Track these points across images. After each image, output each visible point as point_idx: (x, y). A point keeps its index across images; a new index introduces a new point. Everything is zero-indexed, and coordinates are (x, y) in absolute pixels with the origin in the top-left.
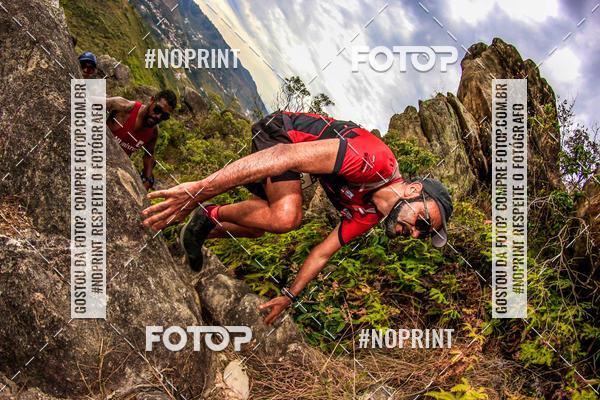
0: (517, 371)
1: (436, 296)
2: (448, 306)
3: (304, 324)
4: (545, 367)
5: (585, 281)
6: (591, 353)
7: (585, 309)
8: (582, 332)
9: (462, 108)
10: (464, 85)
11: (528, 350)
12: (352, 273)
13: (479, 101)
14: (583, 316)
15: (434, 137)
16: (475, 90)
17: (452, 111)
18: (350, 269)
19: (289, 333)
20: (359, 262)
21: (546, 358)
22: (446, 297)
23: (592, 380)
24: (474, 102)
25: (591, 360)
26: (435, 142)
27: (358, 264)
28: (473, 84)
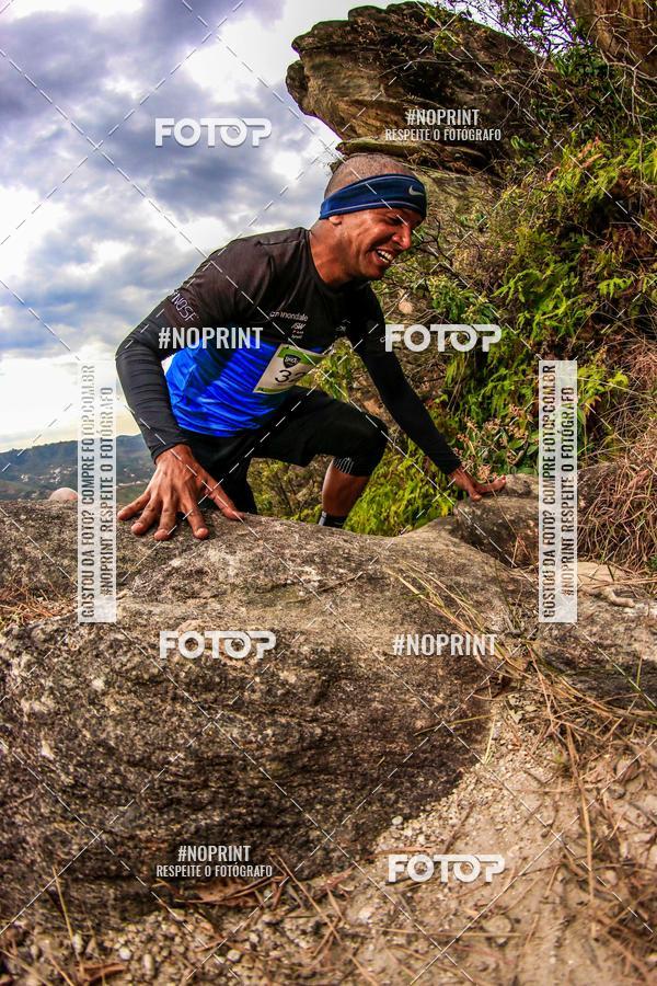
1: (612, 287)
2: (637, 281)
9: (369, 140)
13: (372, 112)
16: (353, 110)
22: (621, 276)
24: (370, 121)
28: (342, 106)
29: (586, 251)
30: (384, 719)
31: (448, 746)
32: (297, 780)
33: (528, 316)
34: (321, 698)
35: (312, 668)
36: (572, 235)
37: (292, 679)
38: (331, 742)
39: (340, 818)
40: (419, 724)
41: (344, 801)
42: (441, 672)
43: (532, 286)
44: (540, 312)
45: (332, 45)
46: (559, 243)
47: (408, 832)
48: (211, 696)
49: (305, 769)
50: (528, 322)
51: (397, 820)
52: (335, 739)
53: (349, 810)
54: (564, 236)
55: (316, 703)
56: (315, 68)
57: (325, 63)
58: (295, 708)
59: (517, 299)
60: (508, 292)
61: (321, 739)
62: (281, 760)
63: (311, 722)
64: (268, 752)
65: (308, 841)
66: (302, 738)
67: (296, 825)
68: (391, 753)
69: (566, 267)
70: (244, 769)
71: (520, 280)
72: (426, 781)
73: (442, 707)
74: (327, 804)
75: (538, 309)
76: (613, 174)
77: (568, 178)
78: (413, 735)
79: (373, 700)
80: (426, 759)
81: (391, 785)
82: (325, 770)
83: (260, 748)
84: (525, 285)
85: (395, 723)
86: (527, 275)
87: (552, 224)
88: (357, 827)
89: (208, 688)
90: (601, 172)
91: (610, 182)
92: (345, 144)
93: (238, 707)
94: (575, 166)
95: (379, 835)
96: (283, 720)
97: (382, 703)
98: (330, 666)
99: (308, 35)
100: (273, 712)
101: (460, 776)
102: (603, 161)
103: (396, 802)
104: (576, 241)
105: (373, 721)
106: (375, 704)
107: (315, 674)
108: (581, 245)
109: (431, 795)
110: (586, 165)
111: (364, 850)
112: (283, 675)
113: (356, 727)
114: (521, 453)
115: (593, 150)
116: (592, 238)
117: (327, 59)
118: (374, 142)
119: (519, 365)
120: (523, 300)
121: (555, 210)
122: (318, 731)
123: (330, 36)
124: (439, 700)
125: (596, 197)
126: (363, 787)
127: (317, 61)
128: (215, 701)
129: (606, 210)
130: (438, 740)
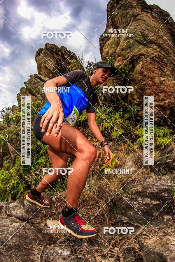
0: (118, 141)
3: (49, 190)
4: (123, 134)
5: (115, 104)
6: (132, 120)
7: (121, 111)
8: (125, 117)
9: (42, 77)
10: (39, 68)
11: (114, 134)
12: (45, 162)
13: (47, 71)
14: (122, 113)
15: (36, 94)
16: (44, 68)
17: (38, 80)
18: (43, 161)
19: (48, 197)
20: (43, 156)
21: (121, 131)
23: (138, 126)
25: (134, 122)
26: (38, 95)
27: (44, 157)
28: (43, 65)
45: (52, 51)
56: (45, 53)
57: (47, 53)
92: (36, 74)
99: (50, 45)
117: (49, 53)
118: (42, 78)
123: (53, 48)
127: (46, 52)
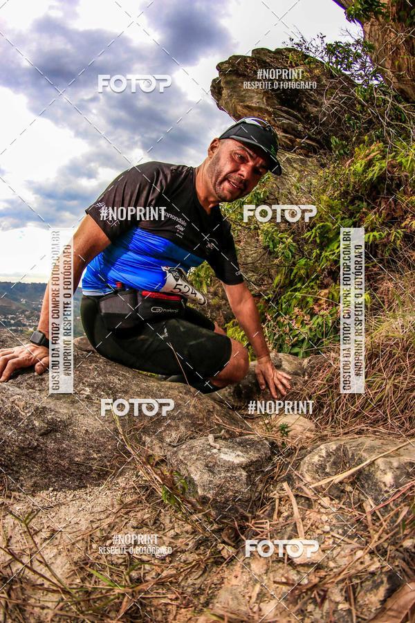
29: (364, 213)
30: (64, 451)
31: (87, 474)
32: (23, 458)
33: (318, 252)
34: (44, 435)
35: (47, 424)
36: (356, 202)
37: (37, 425)
38: (39, 450)
39: (32, 477)
40: (76, 459)
41: (36, 472)
42: (110, 447)
43: (327, 232)
44: (329, 250)
46: (348, 206)
47: (51, 494)
48: (10, 421)
49: (26, 455)
50: (319, 256)
51: (51, 489)
52: (42, 450)
53: (36, 476)
54: (352, 202)
55: (41, 435)
58: (32, 434)
59: (316, 241)
60: (310, 236)
61: (36, 447)
62: (20, 448)
63: (36, 440)
64: (17, 443)
65: (18, 479)
66: (29, 444)
67: (17, 472)
68: (60, 464)
69: (351, 222)
70: (7, 446)
71: (319, 228)
72: (69, 481)
73: (95, 459)
74: (30, 471)
75: (328, 247)
76: (383, 165)
77: (359, 166)
78: (71, 462)
79: (64, 443)
80: (73, 473)
81: (56, 476)
82: (33, 459)
83: (15, 441)
84: (321, 232)
85: (67, 455)
86: (323, 226)
87: (346, 193)
88: (35, 483)
89: (10, 418)
90: (377, 163)
91: (381, 169)
93: (16, 427)
94: (362, 159)
95: (43, 490)
96: (27, 436)
97: (66, 445)
98: (56, 426)
100: (25, 432)
101: (86, 487)
102: (379, 156)
103: (55, 482)
104: (359, 205)
105: (58, 450)
106: (64, 445)
107: (46, 426)
108: (362, 209)
109: (68, 487)
110: (368, 158)
111: (34, 491)
112: (35, 422)
113: (51, 449)
114: (296, 338)
115: (376, 147)
116: (369, 204)
119: (310, 282)
120: (318, 241)
121: (348, 185)
122: (36, 444)
124: (95, 456)
125: (371, 179)
126: (45, 471)
128: (10, 423)
129: (379, 187)
130: (83, 468)
